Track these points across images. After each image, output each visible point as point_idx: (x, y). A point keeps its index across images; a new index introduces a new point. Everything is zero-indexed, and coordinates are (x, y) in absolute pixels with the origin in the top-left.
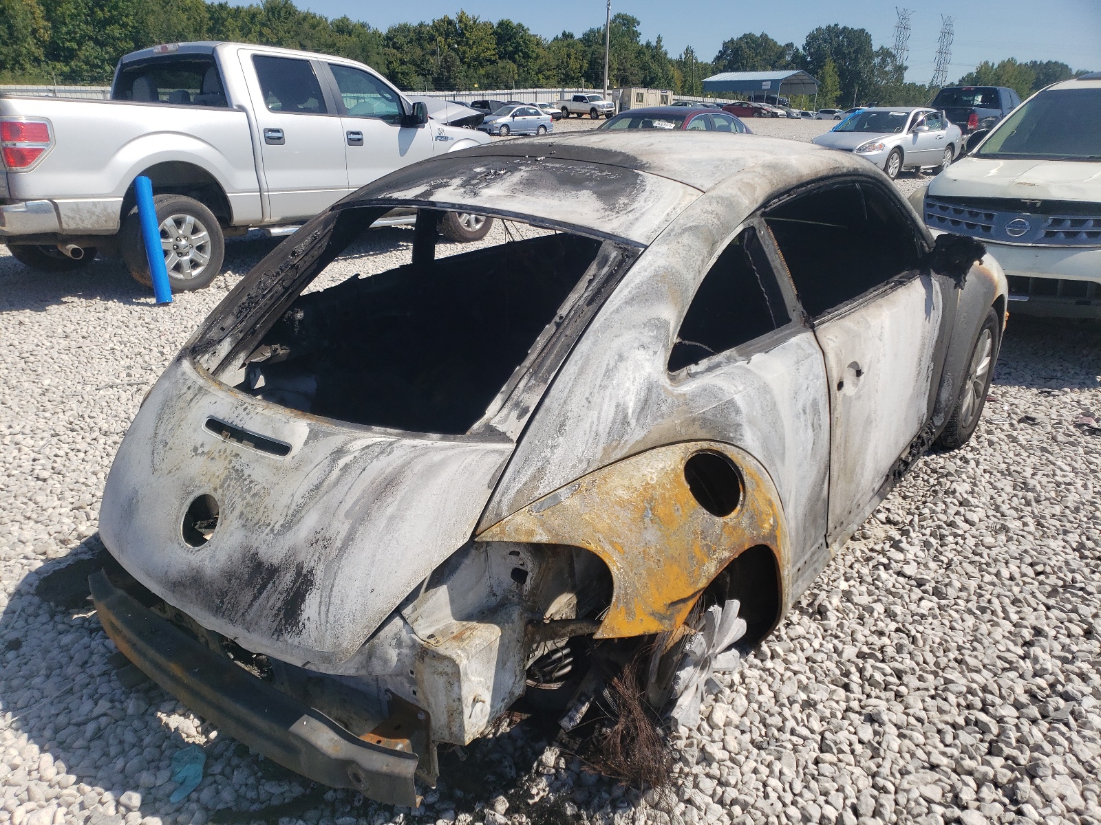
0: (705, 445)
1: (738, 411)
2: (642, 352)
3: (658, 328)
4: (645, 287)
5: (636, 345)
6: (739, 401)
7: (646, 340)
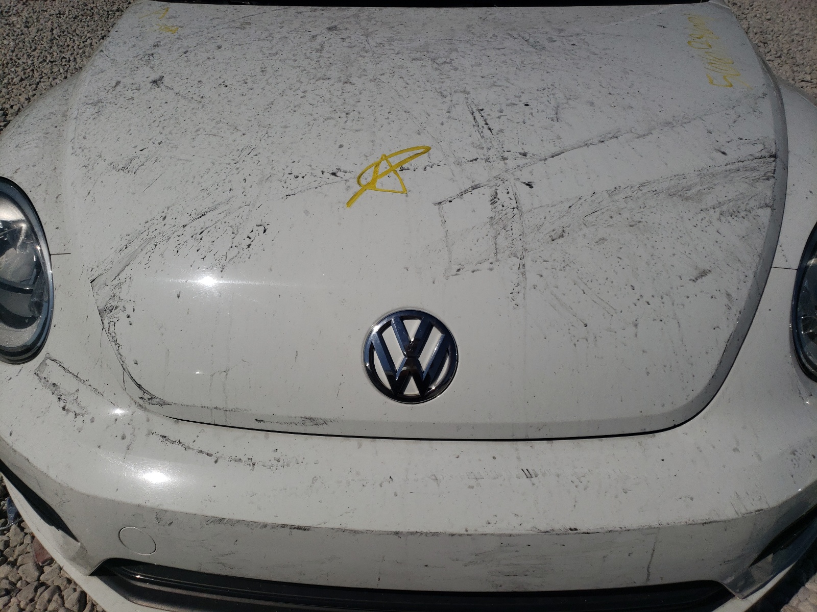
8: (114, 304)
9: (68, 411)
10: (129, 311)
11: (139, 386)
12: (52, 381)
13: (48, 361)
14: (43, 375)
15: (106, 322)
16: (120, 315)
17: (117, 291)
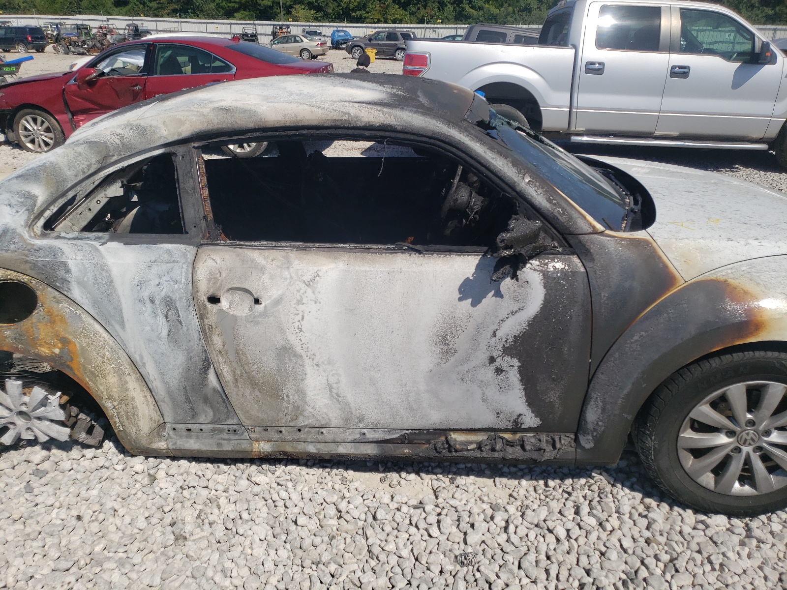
0: (26, 279)
1: (68, 271)
2: (8, 208)
3: (26, 197)
4: (31, 171)
5: (6, 203)
6: (71, 264)
7: (14, 202)
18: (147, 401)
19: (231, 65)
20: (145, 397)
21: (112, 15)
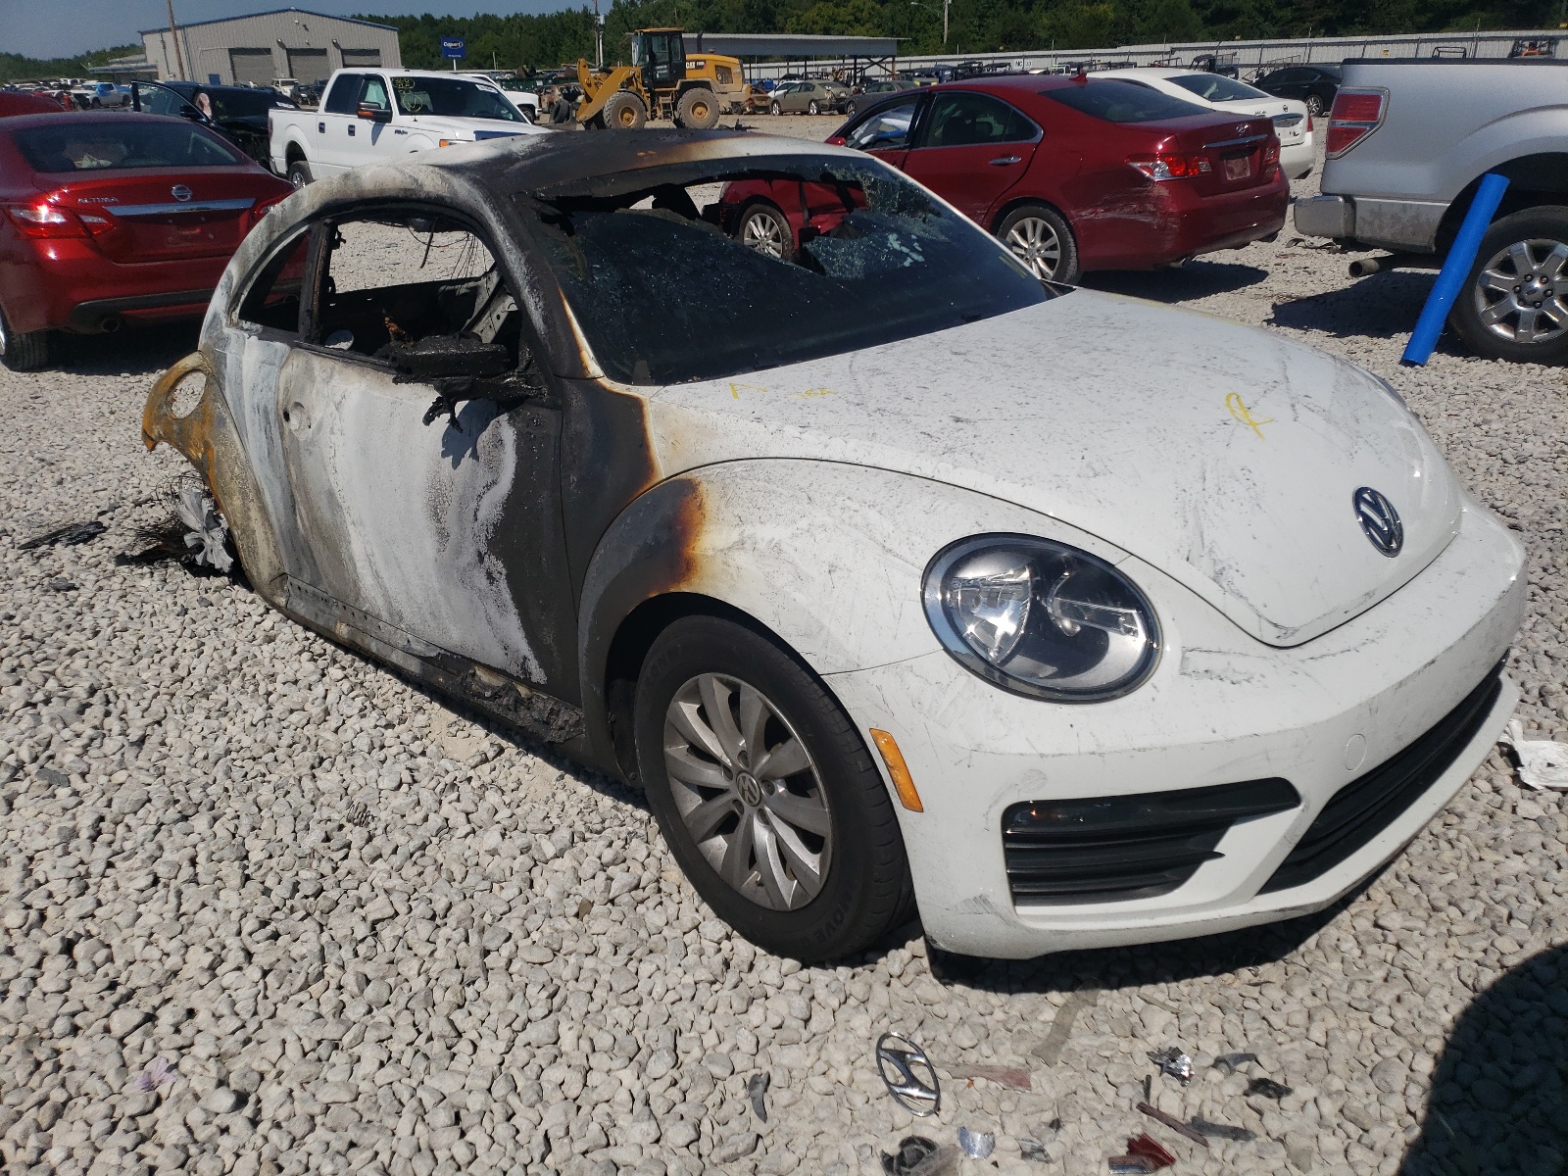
1: (226, 366)
6: (228, 358)
8: (1218, 568)
9: (1239, 682)
10: (1235, 567)
11: (1276, 625)
12: (1202, 670)
13: (1188, 654)
14: (1190, 670)
15: (1224, 584)
16: (1230, 574)
17: (1213, 556)
18: (267, 539)
19: (1037, 126)
20: (266, 533)
21: (1194, 41)
